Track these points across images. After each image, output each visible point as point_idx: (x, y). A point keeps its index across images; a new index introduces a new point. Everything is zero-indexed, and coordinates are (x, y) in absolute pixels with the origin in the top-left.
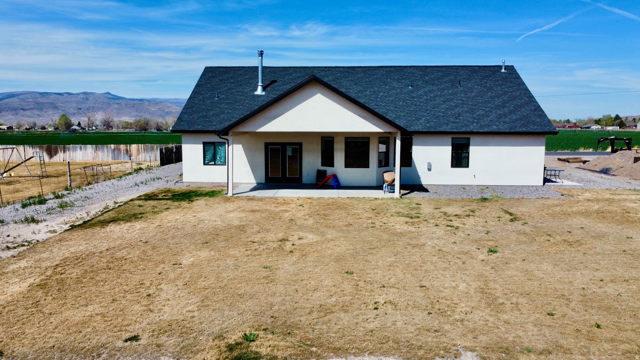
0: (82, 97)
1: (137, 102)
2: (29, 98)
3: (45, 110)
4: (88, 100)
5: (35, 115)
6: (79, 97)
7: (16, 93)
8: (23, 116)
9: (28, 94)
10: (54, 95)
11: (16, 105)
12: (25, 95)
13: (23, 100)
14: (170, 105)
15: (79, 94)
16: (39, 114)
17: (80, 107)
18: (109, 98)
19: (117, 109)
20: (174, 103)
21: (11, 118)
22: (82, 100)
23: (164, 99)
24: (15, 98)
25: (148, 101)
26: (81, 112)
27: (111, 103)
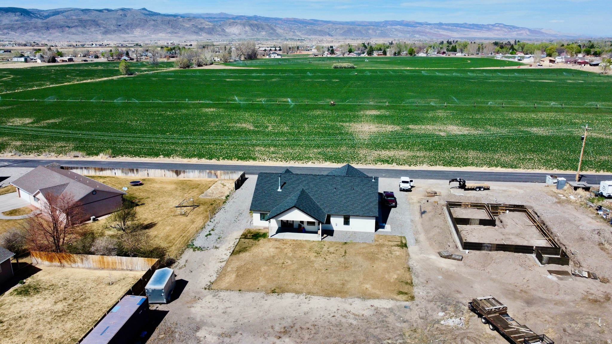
0: (121, 13)
1: (172, 18)
2: (73, 15)
3: (88, 28)
4: (126, 16)
5: (79, 32)
6: (118, 14)
7: (60, 10)
8: (69, 33)
9: (72, 11)
10: (95, 12)
11: (62, 23)
12: (69, 13)
13: (67, 17)
14: (203, 21)
15: (117, 11)
16: (83, 31)
17: (119, 24)
18: (145, 14)
19: (154, 25)
20: (207, 18)
21: (59, 36)
22: (121, 17)
23: (197, 14)
24: (60, 15)
25: (182, 17)
26: (120, 29)
27: (148, 19)
